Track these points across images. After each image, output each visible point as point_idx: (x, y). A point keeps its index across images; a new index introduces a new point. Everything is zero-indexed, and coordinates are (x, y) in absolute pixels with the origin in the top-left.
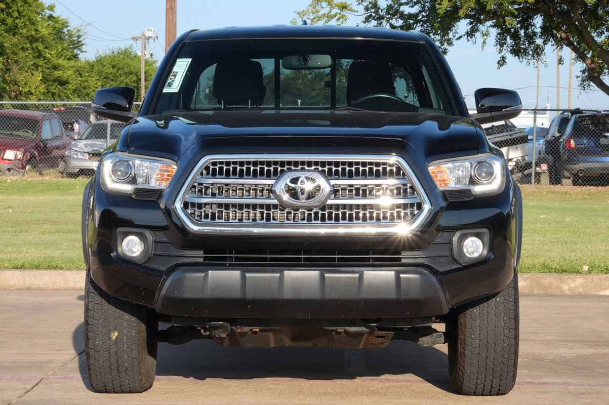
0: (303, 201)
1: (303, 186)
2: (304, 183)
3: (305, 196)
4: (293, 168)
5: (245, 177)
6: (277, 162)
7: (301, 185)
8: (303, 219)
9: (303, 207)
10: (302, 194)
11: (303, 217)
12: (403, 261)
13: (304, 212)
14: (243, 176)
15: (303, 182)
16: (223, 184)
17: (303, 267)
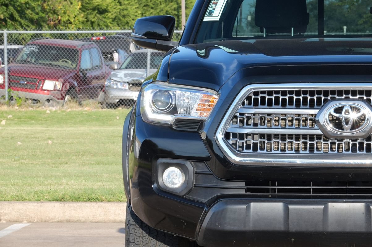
0: (348, 131)
1: (347, 116)
2: (349, 112)
3: (350, 126)
4: (337, 97)
5: (288, 106)
6: (321, 91)
7: (345, 114)
8: (348, 150)
9: (347, 137)
10: (347, 123)
11: (347, 148)
13: (349, 143)
14: (285, 105)
15: (347, 111)
16: (265, 114)
17: (348, 199)
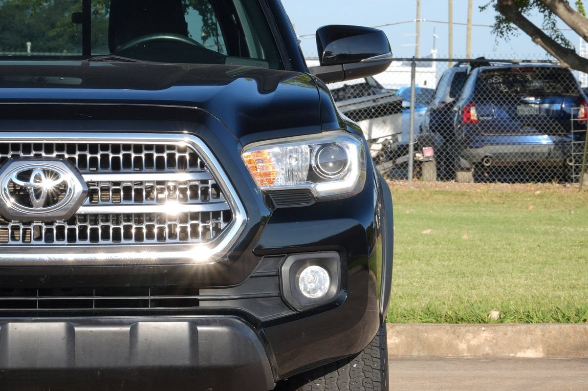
0: (39, 209)
1: (37, 185)
2: (40, 179)
3: (42, 200)
7: (35, 182)
8: (39, 238)
9: (38, 219)
10: (38, 197)
11: (38, 235)
12: (203, 305)
13: (41, 227)
15: (38, 178)
17: (39, 316)
